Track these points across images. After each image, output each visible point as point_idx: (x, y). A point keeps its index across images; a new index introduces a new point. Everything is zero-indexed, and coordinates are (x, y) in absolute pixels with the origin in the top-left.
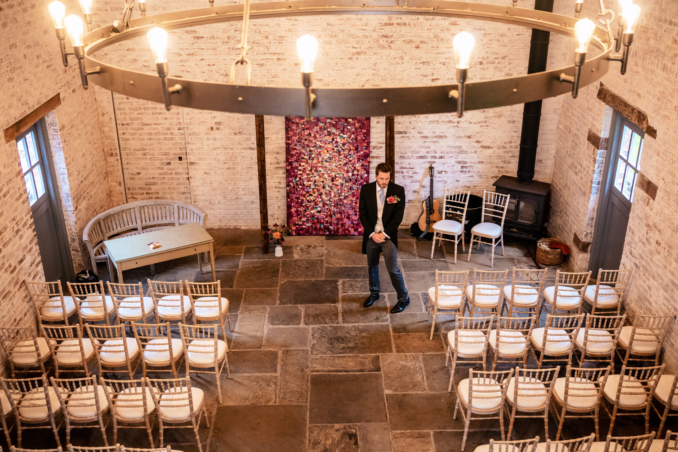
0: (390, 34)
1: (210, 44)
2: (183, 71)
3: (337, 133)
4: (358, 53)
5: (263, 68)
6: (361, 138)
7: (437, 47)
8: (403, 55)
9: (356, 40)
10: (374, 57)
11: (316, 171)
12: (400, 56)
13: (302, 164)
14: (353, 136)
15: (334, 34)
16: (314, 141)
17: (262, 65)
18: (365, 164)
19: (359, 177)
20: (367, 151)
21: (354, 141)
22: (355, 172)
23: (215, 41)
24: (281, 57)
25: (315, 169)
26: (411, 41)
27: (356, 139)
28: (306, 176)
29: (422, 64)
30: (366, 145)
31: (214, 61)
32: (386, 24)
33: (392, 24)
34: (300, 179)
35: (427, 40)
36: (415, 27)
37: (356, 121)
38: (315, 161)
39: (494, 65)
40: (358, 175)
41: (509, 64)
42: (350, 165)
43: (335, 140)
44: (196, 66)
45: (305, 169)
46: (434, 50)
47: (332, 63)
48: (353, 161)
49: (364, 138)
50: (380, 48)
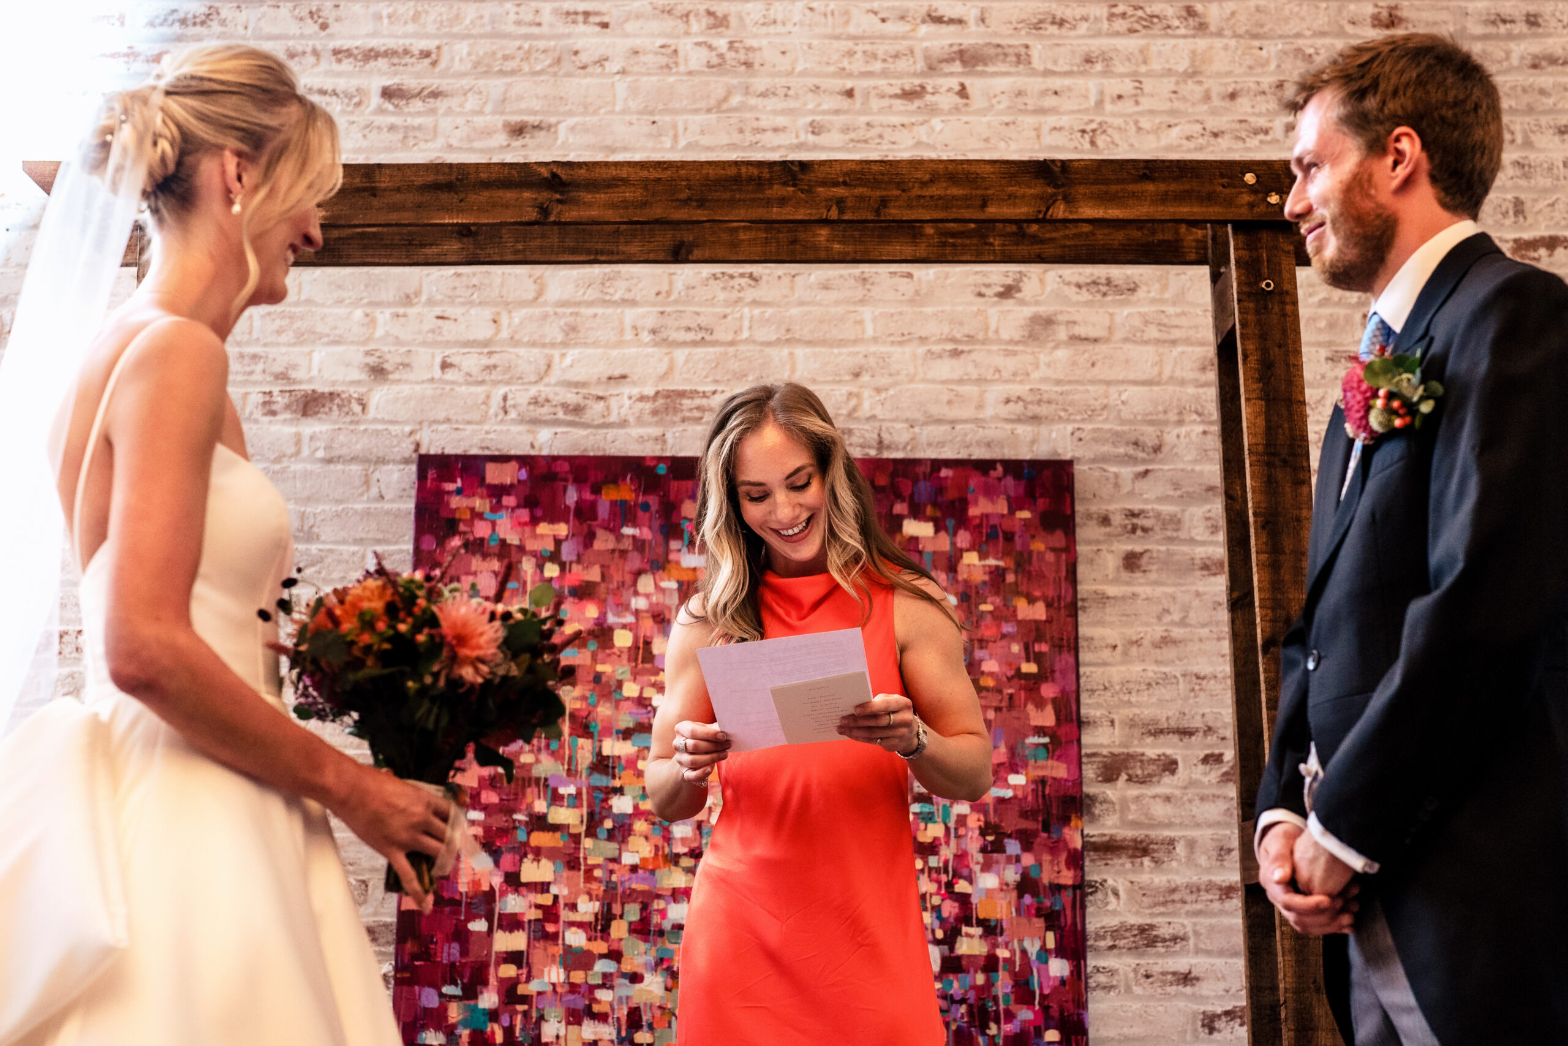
6: (1008, 661)
7: (1532, 21)
10: (1091, 85)
11: (643, 929)
13: (532, 871)
16: (631, 690)
18: (1046, 878)
19: (1003, 984)
20: (1059, 770)
22: (970, 944)
25: (633, 913)
28: (555, 974)
30: (1047, 718)
34: (510, 993)
37: (963, 538)
38: (637, 851)
40: (990, 964)
42: (926, 885)
45: (550, 913)
46: (1510, 37)
47: (781, 121)
48: (947, 852)
49: (1029, 668)
50: (1120, 25)
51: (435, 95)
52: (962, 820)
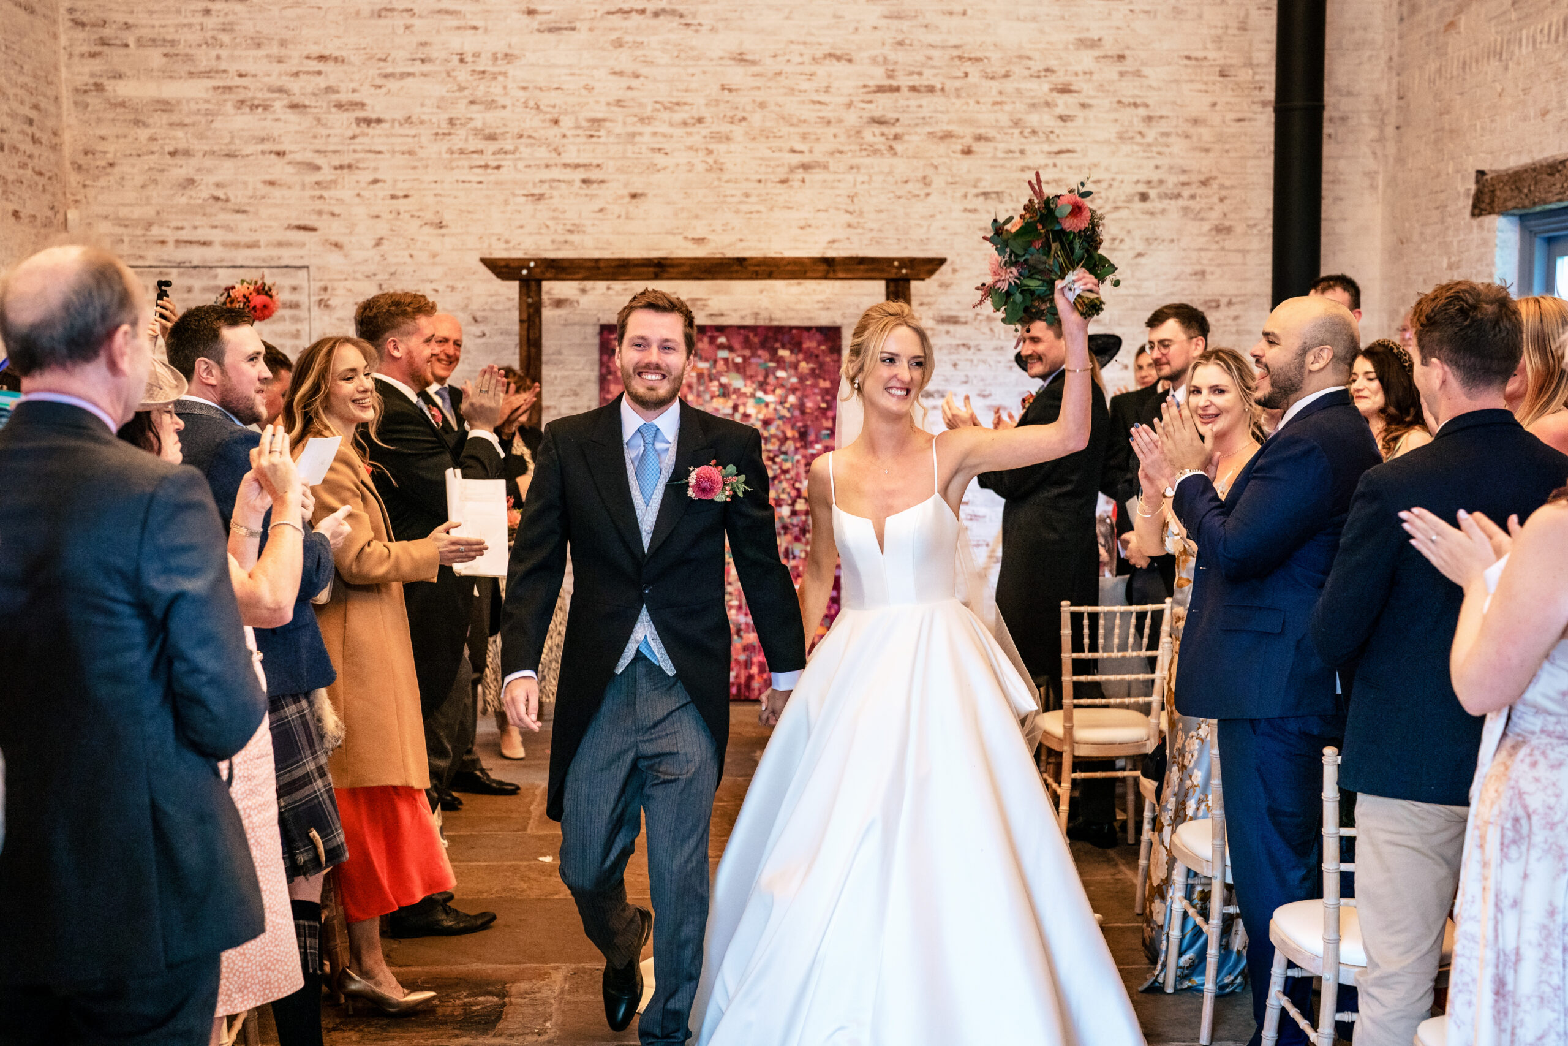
0: (891, 115)
1: (399, 140)
2: (320, 213)
3: (748, 390)
4: (806, 167)
5: (541, 206)
6: (817, 403)
7: (1022, 152)
8: (930, 172)
9: (800, 130)
10: (850, 177)
12: (920, 175)
14: (792, 399)
15: (740, 114)
17: (540, 197)
21: (797, 413)
22: (801, 505)
23: (413, 132)
24: (594, 175)
26: (948, 136)
27: (801, 407)
29: (981, 198)
30: (829, 423)
31: (406, 185)
32: (880, 89)
33: (897, 89)
35: (991, 133)
36: (958, 96)
37: (801, 356)
39: (1181, 202)
41: (1222, 200)
42: (785, 485)
43: (741, 409)
44: (357, 200)
46: (1013, 158)
47: (733, 192)
48: (792, 473)
50: (864, 153)
51: (602, 182)
52: (798, 461)
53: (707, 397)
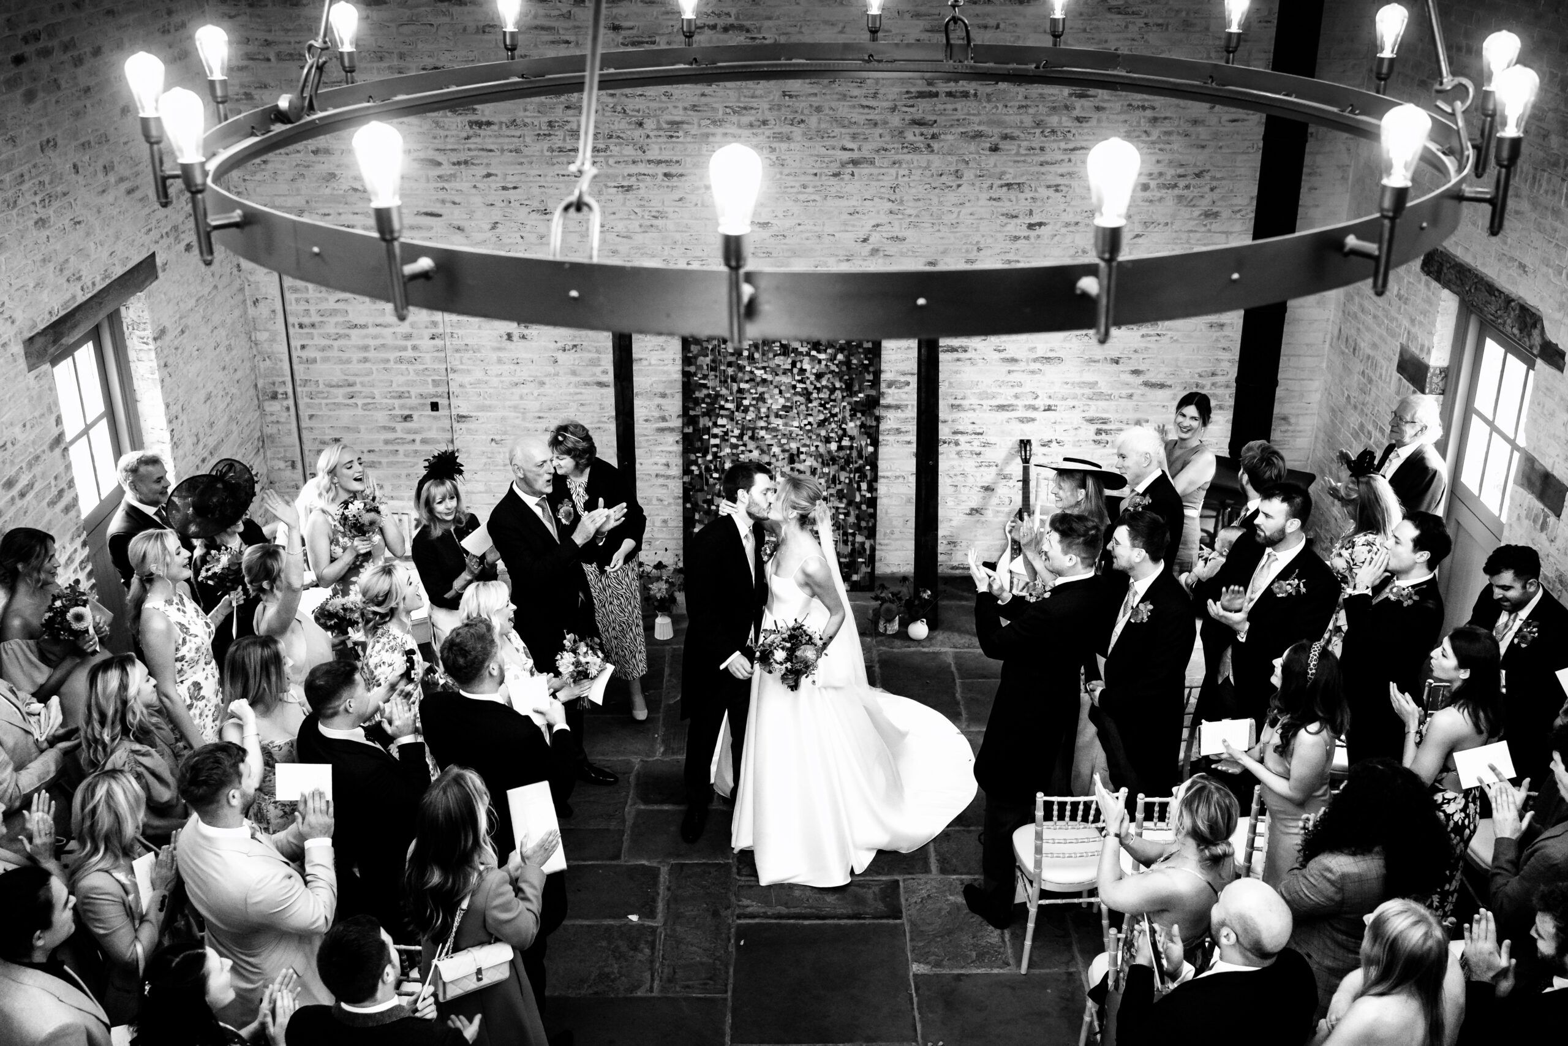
0: (930, 118)
1: (507, 140)
2: (443, 202)
3: (804, 350)
4: (855, 162)
5: (630, 195)
6: (861, 361)
7: (1042, 149)
8: (962, 166)
9: (851, 131)
10: (893, 171)
11: (752, 438)
12: (953, 169)
13: (720, 421)
14: (840, 357)
15: (799, 117)
16: (748, 369)
17: (629, 188)
18: (868, 423)
19: (855, 454)
20: (873, 393)
21: (844, 368)
22: (846, 442)
23: (518, 133)
24: (673, 170)
25: (750, 433)
26: (978, 135)
27: (847, 363)
28: (728, 450)
29: (1005, 189)
30: (870, 377)
31: (515, 178)
32: (921, 95)
33: (936, 95)
34: (715, 455)
35: (1017, 133)
36: (989, 101)
38: (751, 416)
39: (1176, 192)
40: (851, 448)
41: (1212, 190)
42: (833, 426)
43: (799, 365)
44: (474, 191)
45: (726, 433)
46: (1034, 154)
47: (793, 184)
48: (840, 416)
49: (866, 362)
53: (771, 355)
